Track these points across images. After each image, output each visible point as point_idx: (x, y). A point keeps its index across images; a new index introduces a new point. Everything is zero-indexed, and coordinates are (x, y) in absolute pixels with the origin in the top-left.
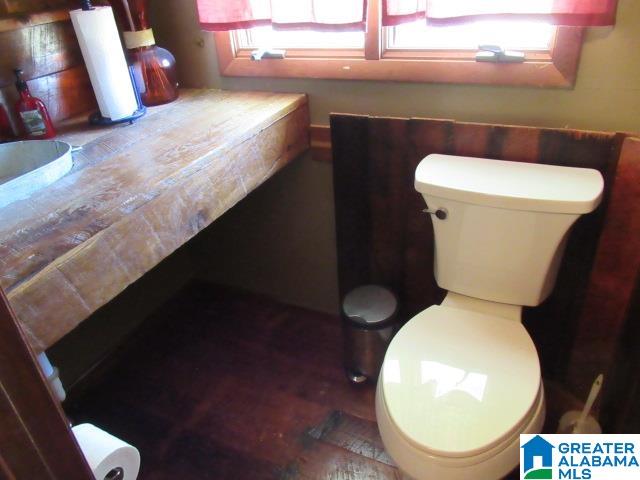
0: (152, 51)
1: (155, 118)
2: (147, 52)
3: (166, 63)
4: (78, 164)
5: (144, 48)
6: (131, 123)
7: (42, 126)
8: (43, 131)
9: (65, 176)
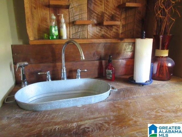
0: (165, 59)
1: (154, 87)
2: (163, 59)
3: (170, 65)
4: (110, 97)
5: (162, 57)
6: (143, 86)
7: (111, 76)
8: (111, 78)
9: (101, 102)
